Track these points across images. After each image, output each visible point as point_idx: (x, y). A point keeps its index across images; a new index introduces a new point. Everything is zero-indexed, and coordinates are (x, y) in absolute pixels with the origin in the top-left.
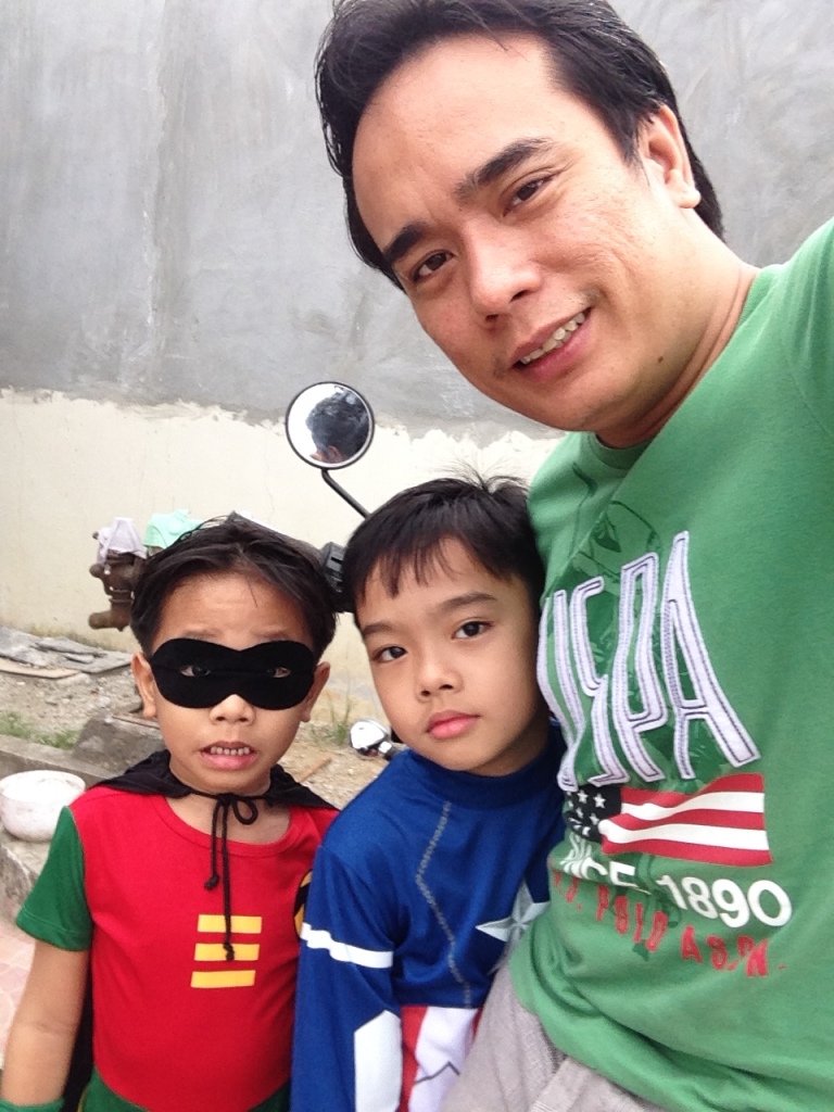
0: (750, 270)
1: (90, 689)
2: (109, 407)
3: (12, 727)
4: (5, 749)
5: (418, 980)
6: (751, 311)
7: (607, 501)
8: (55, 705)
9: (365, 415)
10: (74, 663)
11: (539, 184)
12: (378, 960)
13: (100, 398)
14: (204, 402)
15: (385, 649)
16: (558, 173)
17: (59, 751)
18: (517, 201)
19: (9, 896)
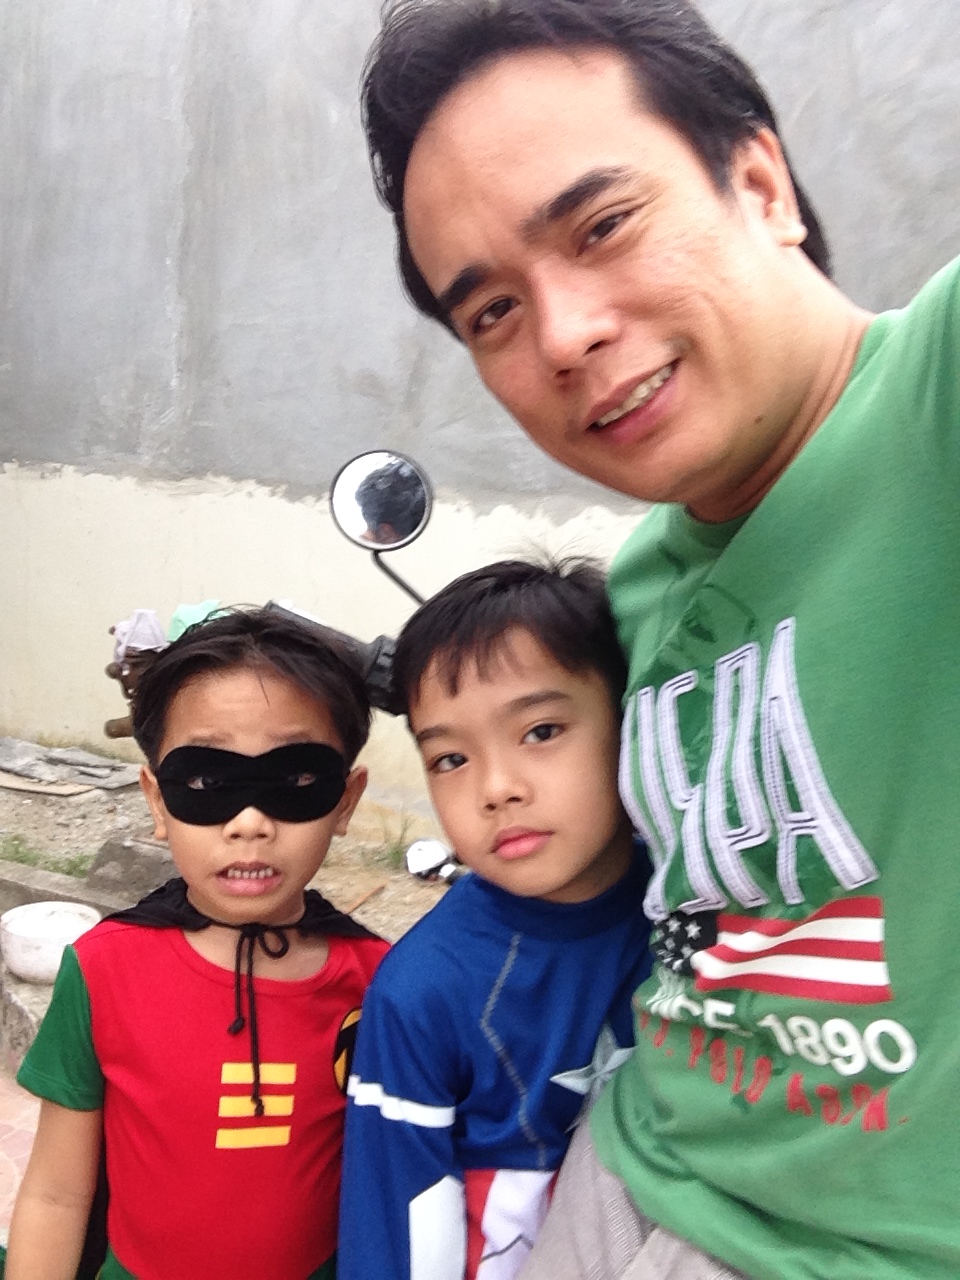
0: (864, 317)
1: (106, 807)
2: (128, 482)
3: (18, 853)
4: (8, 877)
5: (485, 1140)
6: (864, 364)
7: (699, 584)
8: (67, 826)
9: (420, 489)
10: (90, 778)
11: (617, 220)
12: (437, 1117)
13: (118, 472)
14: (238, 476)
15: (445, 757)
16: (640, 207)
17: (71, 879)
18: (593, 239)
19: (14, 1048)
